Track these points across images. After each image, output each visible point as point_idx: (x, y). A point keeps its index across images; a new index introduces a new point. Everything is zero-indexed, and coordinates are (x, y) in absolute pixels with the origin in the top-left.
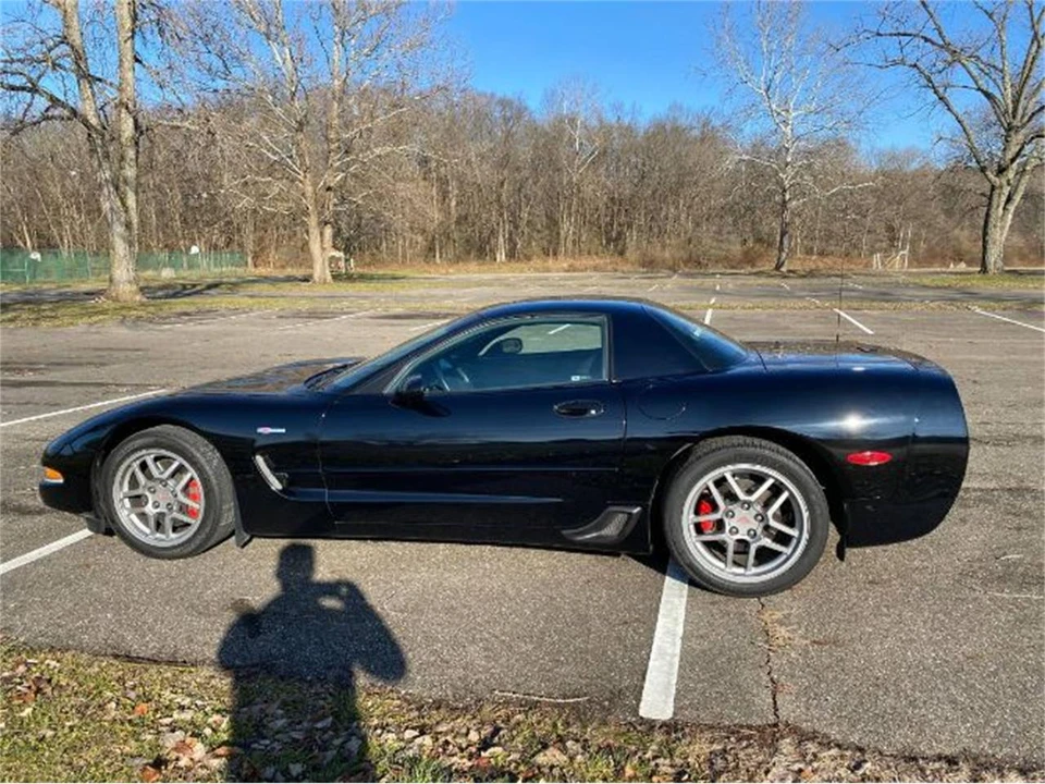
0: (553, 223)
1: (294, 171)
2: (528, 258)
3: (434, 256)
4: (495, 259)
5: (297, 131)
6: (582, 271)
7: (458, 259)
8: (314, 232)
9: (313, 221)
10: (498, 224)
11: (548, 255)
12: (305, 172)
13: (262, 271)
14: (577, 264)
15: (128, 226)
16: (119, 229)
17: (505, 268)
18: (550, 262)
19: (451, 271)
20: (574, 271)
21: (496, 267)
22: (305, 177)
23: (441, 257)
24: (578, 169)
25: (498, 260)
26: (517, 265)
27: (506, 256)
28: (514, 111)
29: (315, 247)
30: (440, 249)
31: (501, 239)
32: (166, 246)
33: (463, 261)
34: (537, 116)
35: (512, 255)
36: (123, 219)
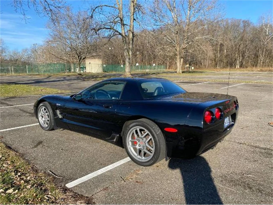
0: (257, 56)
1: (174, 44)
2: (247, 67)
3: (217, 66)
4: (236, 67)
5: (176, 34)
6: (265, 71)
7: (224, 67)
8: (178, 60)
9: (178, 57)
10: (237, 57)
11: (254, 66)
12: (177, 44)
13: (170, 70)
14: (263, 69)
15: (129, 59)
16: (127, 60)
17: (238, 70)
18: (254, 68)
19: (221, 70)
20: (262, 71)
21: (235, 69)
22: (177, 46)
23: (219, 67)
24: (267, 40)
25: (236, 68)
26: (243, 69)
27: (239, 66)
28: (246, 23)
29: (178, 64)
30: (219, 64)
31: (238, 62)
32: (149, 64)
33: (225, 68)
34: (255, 25)
35: (241, 66)
36: (128, 58)
